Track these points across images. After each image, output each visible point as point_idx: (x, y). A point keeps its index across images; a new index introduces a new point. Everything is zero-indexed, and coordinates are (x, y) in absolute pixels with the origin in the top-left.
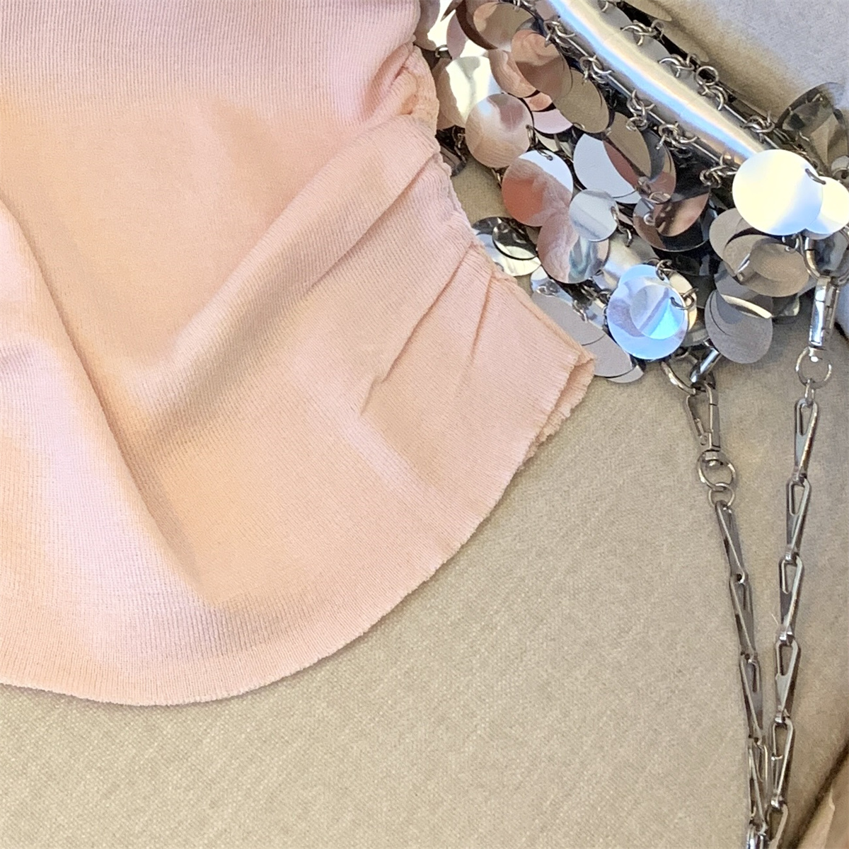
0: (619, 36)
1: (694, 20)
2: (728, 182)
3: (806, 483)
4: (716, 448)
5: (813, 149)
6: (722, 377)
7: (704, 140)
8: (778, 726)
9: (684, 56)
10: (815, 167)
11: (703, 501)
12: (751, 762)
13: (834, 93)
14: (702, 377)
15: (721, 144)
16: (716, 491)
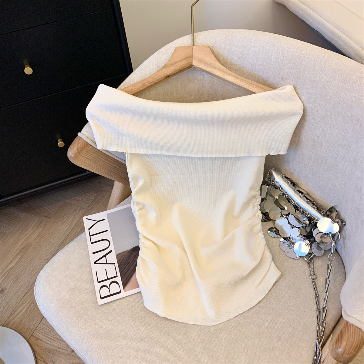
0: (298, 196)
1: (311, 193)
2: (316, 223)
3: (329, 278)
4: (313, 272)
5: (332, 217)
6: (315, 259)
7: (312, 215)
8: (323, 322)
9: (309, 200)
10: (333, 221)
11: (310, 281)
12: (318, 328)
13: (336, 207)
14: (311, 259)
15: (315, 216)
16: (313, 279)
